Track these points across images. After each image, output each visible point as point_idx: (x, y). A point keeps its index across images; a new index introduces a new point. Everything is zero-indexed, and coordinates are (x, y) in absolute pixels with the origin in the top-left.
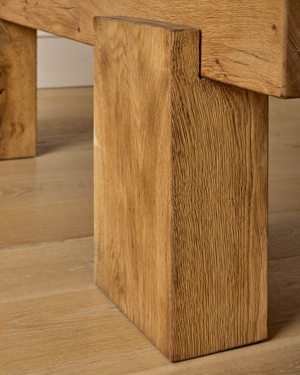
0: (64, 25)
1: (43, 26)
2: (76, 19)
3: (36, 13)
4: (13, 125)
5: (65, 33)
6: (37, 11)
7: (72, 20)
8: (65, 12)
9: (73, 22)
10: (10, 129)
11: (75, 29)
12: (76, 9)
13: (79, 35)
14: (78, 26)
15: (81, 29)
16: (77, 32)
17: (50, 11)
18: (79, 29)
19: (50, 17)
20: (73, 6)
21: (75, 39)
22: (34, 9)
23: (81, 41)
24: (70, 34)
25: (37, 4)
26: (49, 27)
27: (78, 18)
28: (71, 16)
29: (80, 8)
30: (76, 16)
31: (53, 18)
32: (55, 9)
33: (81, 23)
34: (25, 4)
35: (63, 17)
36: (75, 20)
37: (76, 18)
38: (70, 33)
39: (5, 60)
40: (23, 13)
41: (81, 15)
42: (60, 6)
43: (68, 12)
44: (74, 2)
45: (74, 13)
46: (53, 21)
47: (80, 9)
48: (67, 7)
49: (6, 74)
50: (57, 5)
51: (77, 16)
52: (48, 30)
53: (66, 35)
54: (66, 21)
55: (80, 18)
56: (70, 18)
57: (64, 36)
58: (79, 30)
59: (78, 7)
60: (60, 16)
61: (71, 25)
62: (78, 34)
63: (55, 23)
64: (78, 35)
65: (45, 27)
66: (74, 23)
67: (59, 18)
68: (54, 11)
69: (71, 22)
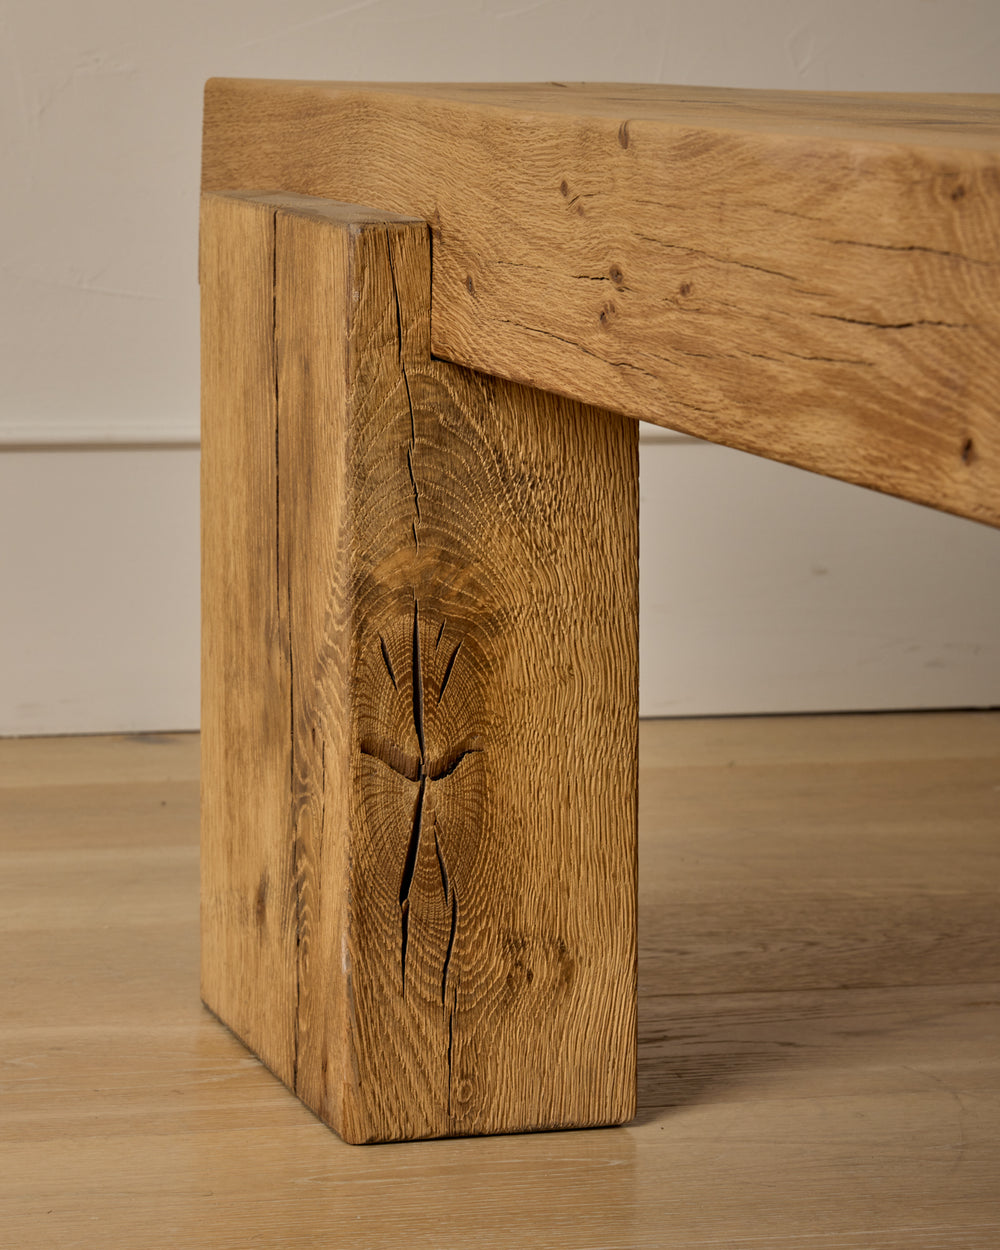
0: (866, 419)
1: (722, 416)
2: (945, 391)
3: (677, 343)
4: (514, 944)
5: (874, 462)
6: (688, 332)
7: (921, 393)
8: (873, 347)
9: (926, 402)
10: (498, 965)
11: (939, 445)
12: (943, 328)
13: (967, 482)
14: (964, 432)
15: (981, 448)
16: (955, 461)
17: (769, 335)
18: (968, 447)
19: (773, 367)
20: (929, 315)
21: (939, 498)
22: (671, 321)
23: (980, 513)
24: (907, 469)
25: (685, 290)
26: (768, 424)
27: (960, 382)
28: (913, 370)
29: (976, 327)
30: (945, 373)
31: (792, 376)
32: (807, 325)
33: (979, 414)
34: (609, 290)
35: (860, 371)
36: (939, 394)
37: (946, 382)
38: (905, 463)
39: (472, 585)
40: (598, 339)
41: (984, 368)
42: (838, 312)
43: (893, 342)
44: (933, 294)
45: (934, 351)
46: (792, 389)
47: (971, 331)
48: (887, 316)
49: (481, 664)
50: (818, 305)
51: (953, 370)
52: (761, 443)
53: (881, 477)
54: (880, 399)
55: (978, 387)
56: (905, 383)
57: (871, 479)
58: (968, 450)
59: (961, 319)
60: (838, 366)
61: (910, 422)
62: (962, 474)
63: (806, 402)
64: (959, 482)
65: (739, 425)
66: (934, 412)
67: (834, 379)
68: (798, 336)
69: (916, 406)
